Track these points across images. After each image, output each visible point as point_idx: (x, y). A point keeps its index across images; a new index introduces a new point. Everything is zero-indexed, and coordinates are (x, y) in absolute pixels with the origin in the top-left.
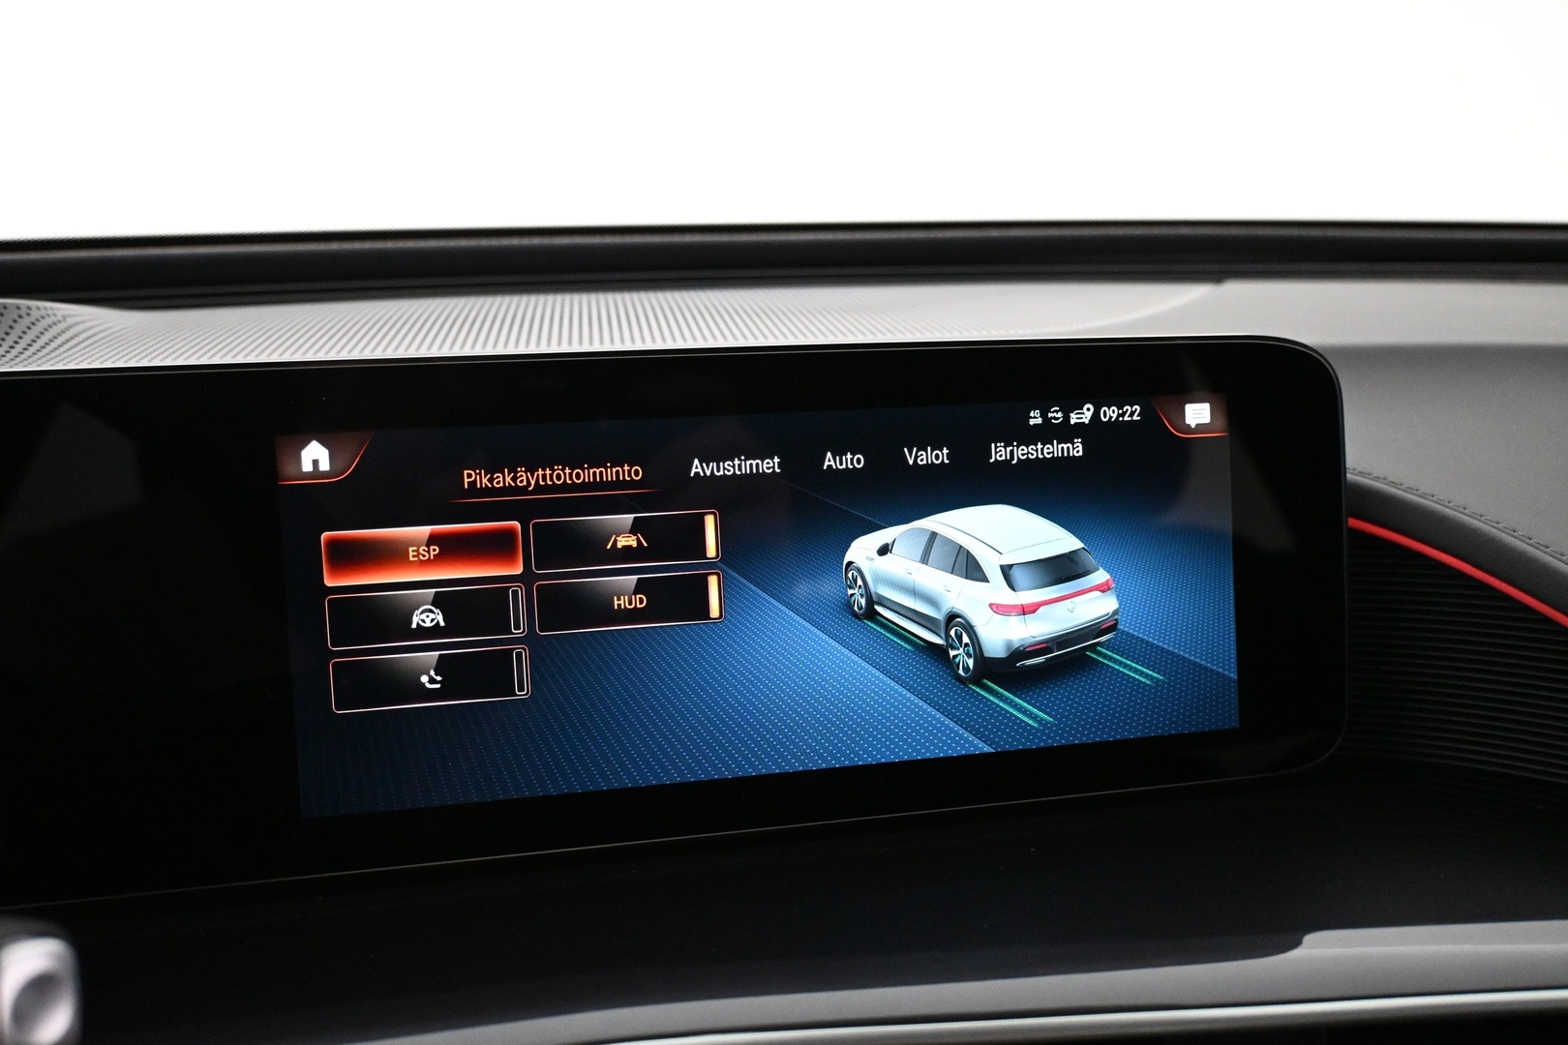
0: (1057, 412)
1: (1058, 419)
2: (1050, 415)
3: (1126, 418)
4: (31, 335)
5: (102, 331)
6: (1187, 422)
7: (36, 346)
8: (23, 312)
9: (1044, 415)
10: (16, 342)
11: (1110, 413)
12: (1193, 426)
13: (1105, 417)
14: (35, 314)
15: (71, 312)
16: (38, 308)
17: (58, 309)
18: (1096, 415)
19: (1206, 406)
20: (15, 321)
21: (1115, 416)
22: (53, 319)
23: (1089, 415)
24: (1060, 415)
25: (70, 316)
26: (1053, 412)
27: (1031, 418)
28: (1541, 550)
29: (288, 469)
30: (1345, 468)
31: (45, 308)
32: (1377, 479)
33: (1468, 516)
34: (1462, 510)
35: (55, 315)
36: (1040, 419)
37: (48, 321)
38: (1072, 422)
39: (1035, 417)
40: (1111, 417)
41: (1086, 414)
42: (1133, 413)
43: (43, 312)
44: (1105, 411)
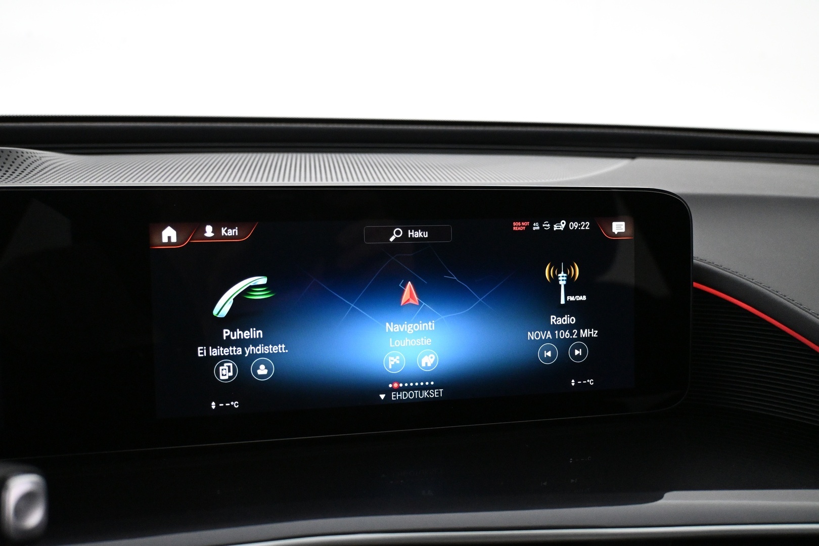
0: (547, 224)
1: (548, 227)
2: (544, 225)
3: (582, 228)
4: (23, 166)
5: (59, 166)
6: (613, 231)
7: (26, 172)
8: (19, 154)
9: (540, 225)
10: (16, 170)
11: (574, 225)
12: (616, 233)
13: (572, 227)
14: (26, 155)
15: (43, 155)
16: (27, 153)
17: (37, 153)
18: (567, 226)
19: (623, 224)
20: (15, 159)
21: (576, 227)
22: (35, 158)
23: (563, 226)
24: (548, 225)
25: (43, 157)
26: (545, 224)
27: (534, 226)
28: (791, 303)
29: (155, 240)
30: (693, 257)
31: (31, 153)
32: (709, 263)
33: (754, 283)
34: (751, 280)
35: (36, 156)
36: (538, 227)
37: (33, 159)
38: (555, 229)
39: (536, 226)
40: (574, 227)
41: (562, 225)
42: (586, 225)
43: (30, 155)
44: (571, 224)
